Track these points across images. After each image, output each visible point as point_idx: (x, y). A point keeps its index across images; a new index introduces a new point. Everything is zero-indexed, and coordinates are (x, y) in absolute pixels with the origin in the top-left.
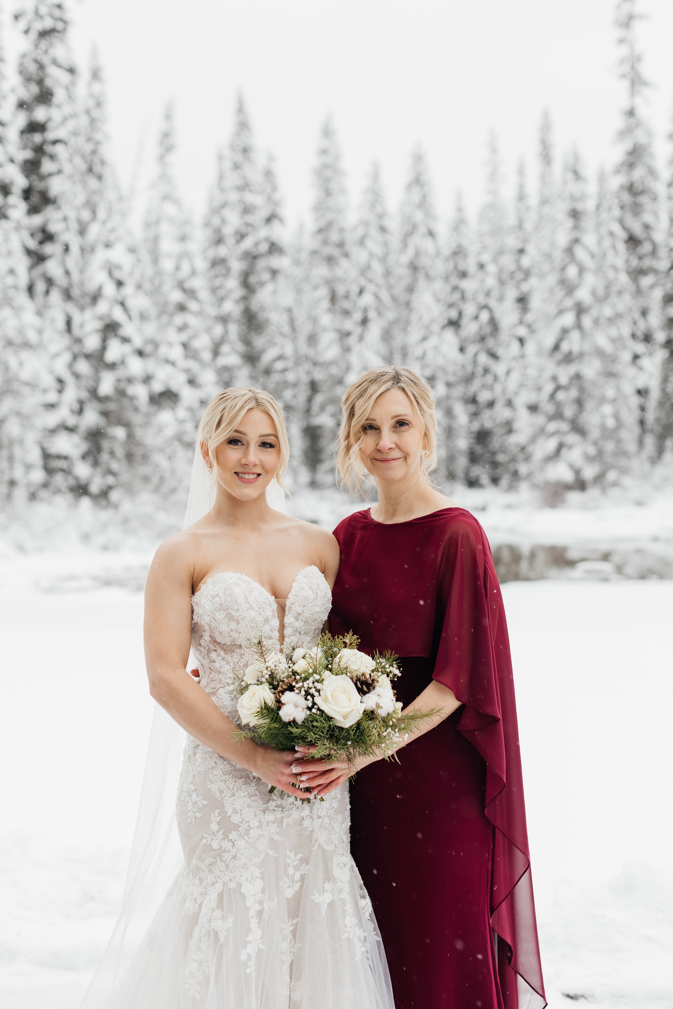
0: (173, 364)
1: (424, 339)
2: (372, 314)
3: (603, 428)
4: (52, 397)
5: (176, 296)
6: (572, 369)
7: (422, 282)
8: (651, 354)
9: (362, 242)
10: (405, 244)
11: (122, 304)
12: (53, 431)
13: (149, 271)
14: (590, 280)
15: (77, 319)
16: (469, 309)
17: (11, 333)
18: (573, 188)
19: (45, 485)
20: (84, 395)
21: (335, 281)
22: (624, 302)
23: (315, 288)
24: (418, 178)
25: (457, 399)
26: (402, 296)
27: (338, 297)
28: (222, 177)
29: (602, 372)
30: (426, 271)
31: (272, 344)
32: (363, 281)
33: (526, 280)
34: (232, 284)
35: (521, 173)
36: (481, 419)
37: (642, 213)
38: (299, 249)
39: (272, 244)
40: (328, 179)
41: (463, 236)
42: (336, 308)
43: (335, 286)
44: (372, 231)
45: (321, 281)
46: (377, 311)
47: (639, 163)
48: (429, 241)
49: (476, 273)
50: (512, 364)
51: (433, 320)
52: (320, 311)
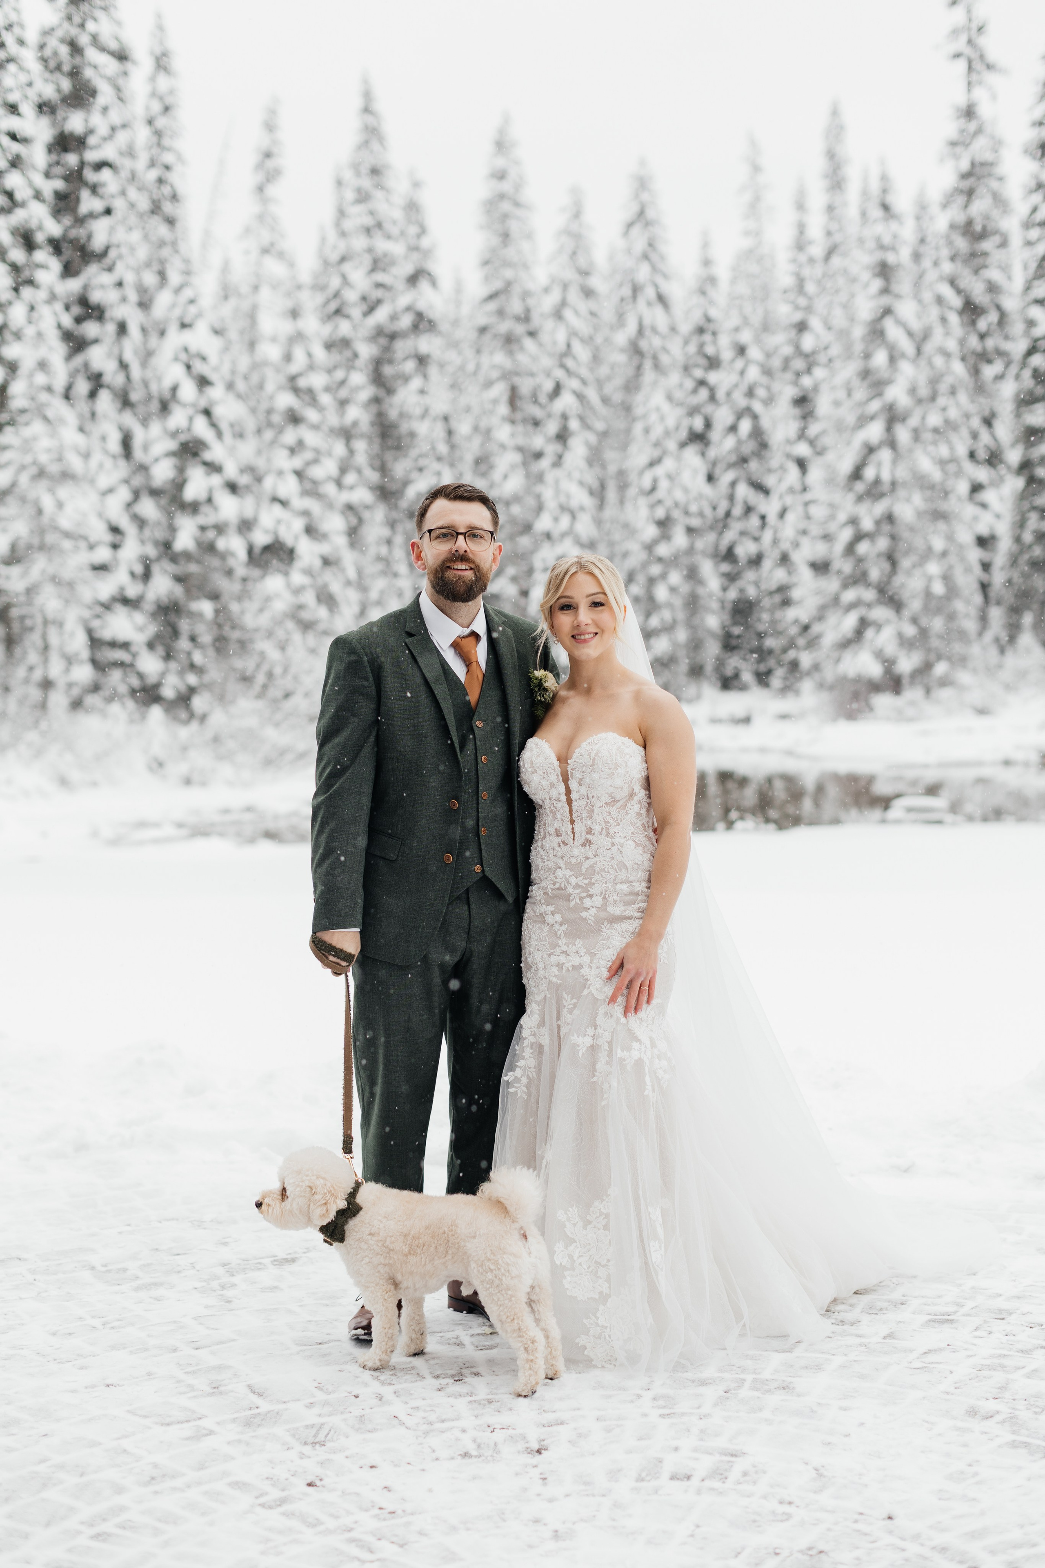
0: (284, 503)
1: (653, 463)
2: (574, 425)
3: (928, 594)
4: (103, 554)
5: (285, 400)
6: (880, 508)
7: (649, 375)
8: (997, 483)
9: (558, 315)
10: (621, 317)
11: (207, 413)
12: (107, 607)
13: (244, 363)
14: (906, 369)
15: (139, 436)
16: (723, 416)
17: (43, 458)
18: (880, 229)
19: (96, 688)
20: (151, 551)
21: (517, 374)
22: (958, 404)
23: (488, 384)
24: (641, 213)
25: (704, 553)
26: (617, 397)
27: (520, 398)
28: (342, 213)
29: (925, 512)
30: (655, 358)
31: (421, 470)
32: (559, 374)
33: (809, 371)
34: (359, 378)
35: (800, 206)
36: (740, 583)
37: (985, 266)
38: (456, 323)
39: (420, 316)
40: (505, 217)
41: (712, 302)
42: (519, 416)
43: (517, 380)
44: (574, 296)
45: (495, 374)
46: (581, 418)
47: (981, 190)
48: (659, 311)
49: (733, 361)
50: (789, 500)
51: (667, 433)
52: (495, 421)
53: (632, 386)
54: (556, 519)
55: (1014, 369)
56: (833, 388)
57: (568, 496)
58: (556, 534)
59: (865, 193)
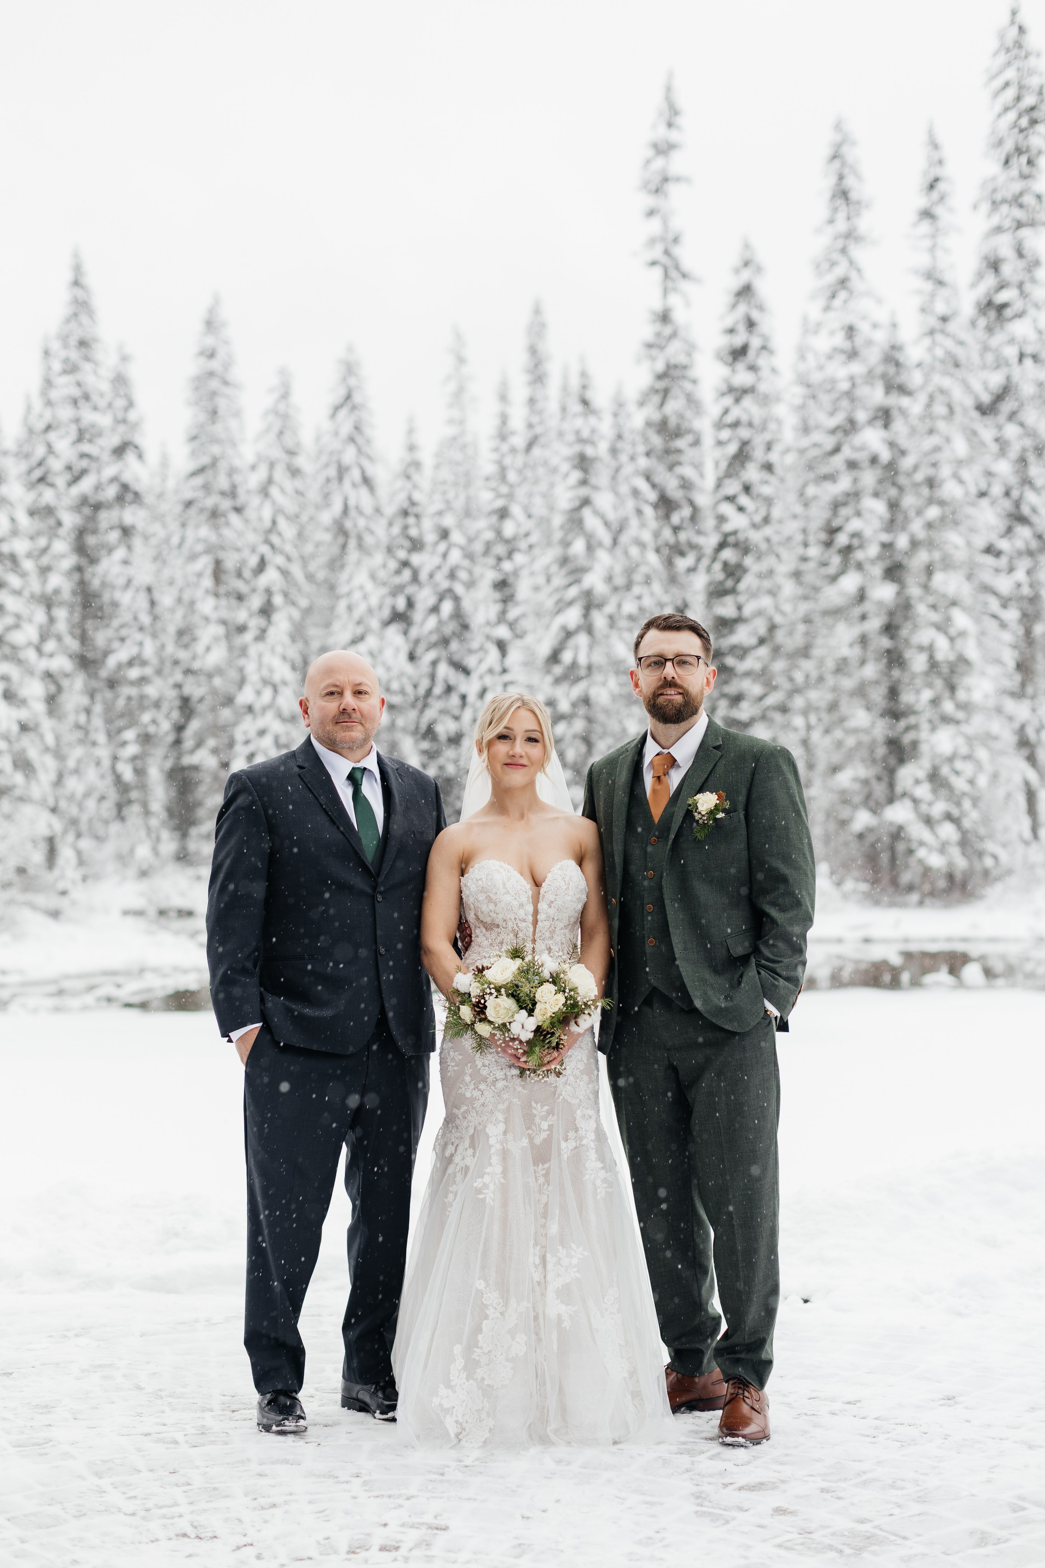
1: (356, 640)
2: (278, 600)
6: (577, 691)
7: (353, 555)
9: (264, 491)
10: (326, 496)
14: (604, 558)
16: (425, 597)
18: (580, 423)
21: (222, 548)
22: (652, 594)
23: (193, 557)
24: (348, 397)
25: (404, 730)
26: (321, 575)
27: (225, 572)
28: (48, 383)
29: (621, 695)
30: (360, 538)
31: (122, 640)
32: (264, 549)
33: (510, 555)
34: (61, 545)
35: (503, 398)
36: (441, 761)
37: (680, 463)
38: (161, 496)
39: (125, 487)
40: (214, 394)
41: (415, 486)
42: (222, 589)
43: (222, 555)
44: (280, 474)
45: (200, 548)
46: (286, 595)
47: (675, 391)
48: (364, 492)
49: (436, 543)
50: (488, 680)
51: (370, 611)
52: (199, 593)
53: (336, 564)
54: (258, 693)
55: (705, 562)
56: (532, 574)
57: (271, 670)
58: (257, 707)
59: (565, 389)
